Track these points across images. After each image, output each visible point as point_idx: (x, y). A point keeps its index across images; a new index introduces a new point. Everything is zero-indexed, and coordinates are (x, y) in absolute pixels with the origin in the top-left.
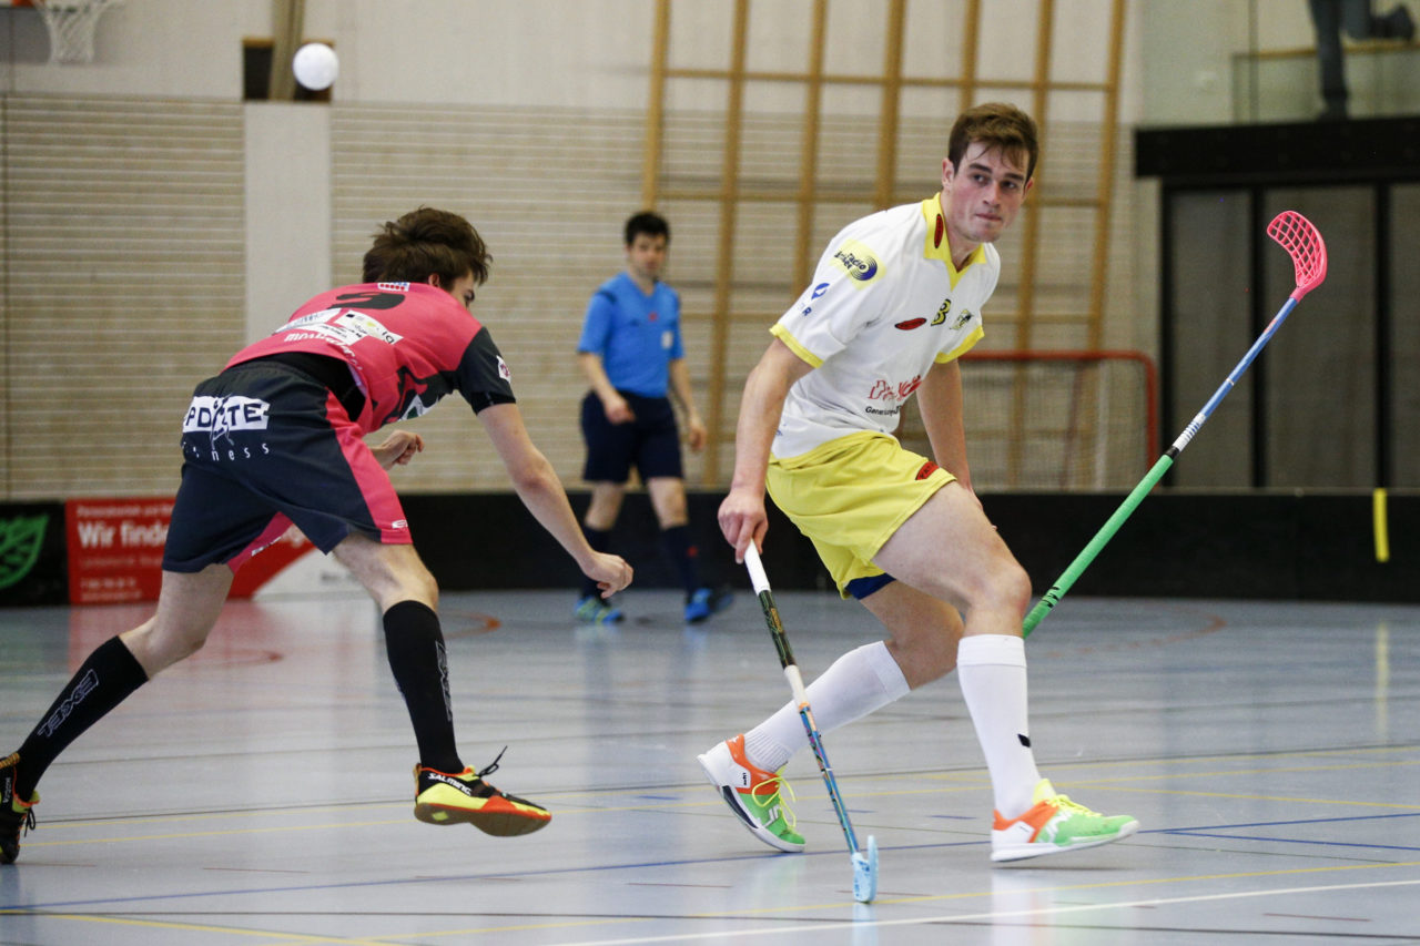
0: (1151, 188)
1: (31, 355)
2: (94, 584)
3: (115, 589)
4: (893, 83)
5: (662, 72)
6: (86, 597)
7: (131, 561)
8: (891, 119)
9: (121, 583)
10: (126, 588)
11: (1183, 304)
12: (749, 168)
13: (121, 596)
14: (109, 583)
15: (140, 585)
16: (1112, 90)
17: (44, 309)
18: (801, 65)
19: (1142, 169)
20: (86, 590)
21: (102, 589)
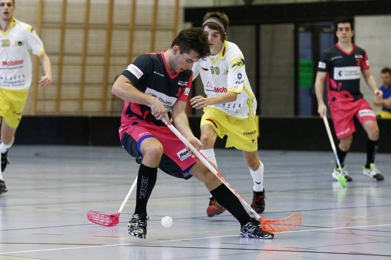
0: (189, 25)
12: (69, 19)
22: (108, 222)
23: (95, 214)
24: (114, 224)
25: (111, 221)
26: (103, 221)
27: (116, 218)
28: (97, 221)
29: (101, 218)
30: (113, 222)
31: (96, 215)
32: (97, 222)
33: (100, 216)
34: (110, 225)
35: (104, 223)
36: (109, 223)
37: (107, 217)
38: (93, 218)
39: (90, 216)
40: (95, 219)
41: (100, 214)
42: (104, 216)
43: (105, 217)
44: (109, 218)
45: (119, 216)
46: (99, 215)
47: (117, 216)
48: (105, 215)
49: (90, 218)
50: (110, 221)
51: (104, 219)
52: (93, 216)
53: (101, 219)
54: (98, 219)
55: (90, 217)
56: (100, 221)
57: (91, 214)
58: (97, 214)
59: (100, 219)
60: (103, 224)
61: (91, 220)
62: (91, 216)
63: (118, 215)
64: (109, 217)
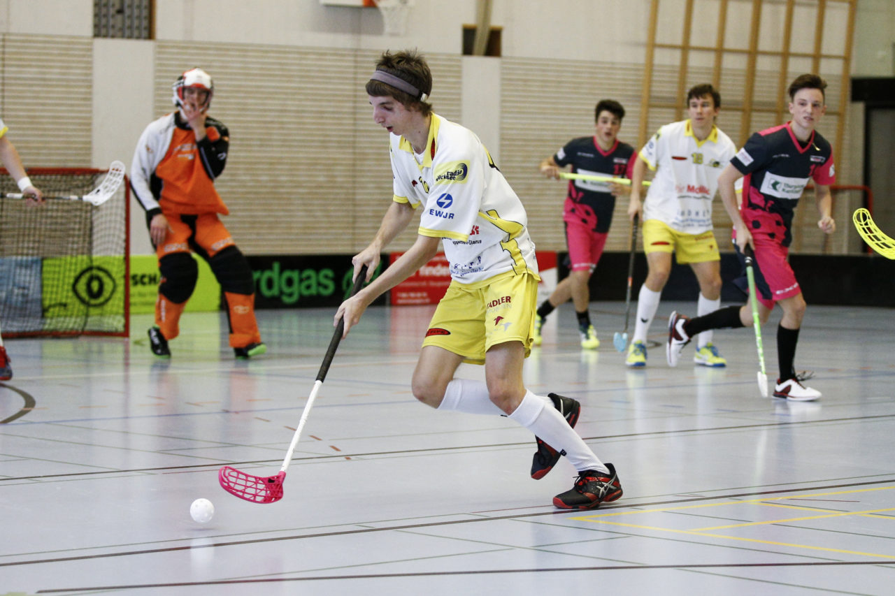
0: (860, 107)
1: (363, 180)
2: (404, 295)
3: (416, 298)
4: (753, 53)
5: (652, 45)
6: (400, 301)
7: (424, 284)
8: (752, 72)
9: (419, 295)
10: (422, 298)
11: (875, 163)
13: (418, 301)
14: (412, 295)
15: (430, 296)
16: (847, 59)
17: (370, 157)
18: (713, 43)
19: (855, 97)
20: (401, 298)
21: (409, 298)
22: (263, 493)
23: (235, 474)
24: (273, 499)
25: (268, 492)
26: (252, 491)
27: (278, 485)
28: (241, 491)
29: (249, 484)
30: (272, 494)
31: (237, 478)
32: (241, 494)
33: (247, 480)
34: (267, 500)
35: (255, 496)
36: (265, 497)
37: (261, 482)
38: (232, 485)
39: (225, 479)
40: (237, 487)
41: (247, 476)
42: (253, 480)
43: (256, 483)
44: (264, 486)
45: (283, 482)
46: (244, 477)
47: (281, 480)
48: (256, 478)
49: (226, 484)
50: (266, 491)
51: (254, 486)
52: (231, 479)
53: (248, 487)
54: (243, 488)
55: (225, 482)
56: (248, 490)
57: (227, 475)
58: (241, 476)
59: (246, 487)
60: (252, 499)
61: (228, 489)
62: (228, 480)
63: (282, 477)
64: (264, 483)
